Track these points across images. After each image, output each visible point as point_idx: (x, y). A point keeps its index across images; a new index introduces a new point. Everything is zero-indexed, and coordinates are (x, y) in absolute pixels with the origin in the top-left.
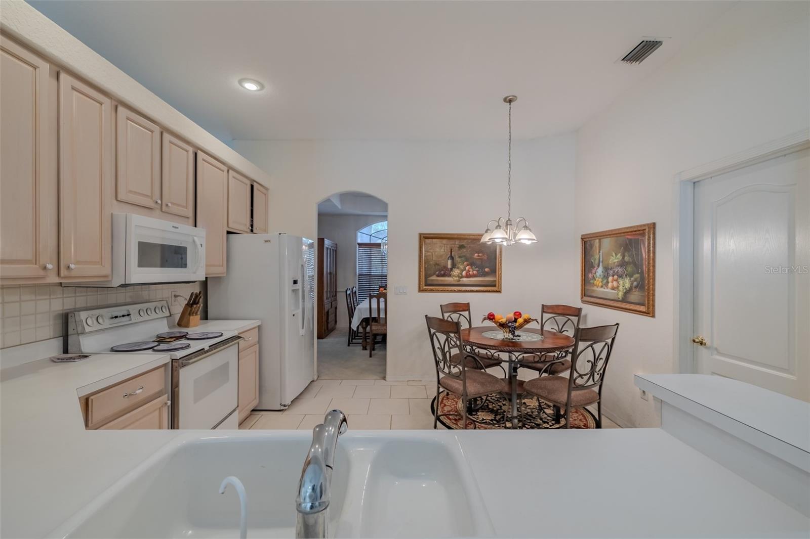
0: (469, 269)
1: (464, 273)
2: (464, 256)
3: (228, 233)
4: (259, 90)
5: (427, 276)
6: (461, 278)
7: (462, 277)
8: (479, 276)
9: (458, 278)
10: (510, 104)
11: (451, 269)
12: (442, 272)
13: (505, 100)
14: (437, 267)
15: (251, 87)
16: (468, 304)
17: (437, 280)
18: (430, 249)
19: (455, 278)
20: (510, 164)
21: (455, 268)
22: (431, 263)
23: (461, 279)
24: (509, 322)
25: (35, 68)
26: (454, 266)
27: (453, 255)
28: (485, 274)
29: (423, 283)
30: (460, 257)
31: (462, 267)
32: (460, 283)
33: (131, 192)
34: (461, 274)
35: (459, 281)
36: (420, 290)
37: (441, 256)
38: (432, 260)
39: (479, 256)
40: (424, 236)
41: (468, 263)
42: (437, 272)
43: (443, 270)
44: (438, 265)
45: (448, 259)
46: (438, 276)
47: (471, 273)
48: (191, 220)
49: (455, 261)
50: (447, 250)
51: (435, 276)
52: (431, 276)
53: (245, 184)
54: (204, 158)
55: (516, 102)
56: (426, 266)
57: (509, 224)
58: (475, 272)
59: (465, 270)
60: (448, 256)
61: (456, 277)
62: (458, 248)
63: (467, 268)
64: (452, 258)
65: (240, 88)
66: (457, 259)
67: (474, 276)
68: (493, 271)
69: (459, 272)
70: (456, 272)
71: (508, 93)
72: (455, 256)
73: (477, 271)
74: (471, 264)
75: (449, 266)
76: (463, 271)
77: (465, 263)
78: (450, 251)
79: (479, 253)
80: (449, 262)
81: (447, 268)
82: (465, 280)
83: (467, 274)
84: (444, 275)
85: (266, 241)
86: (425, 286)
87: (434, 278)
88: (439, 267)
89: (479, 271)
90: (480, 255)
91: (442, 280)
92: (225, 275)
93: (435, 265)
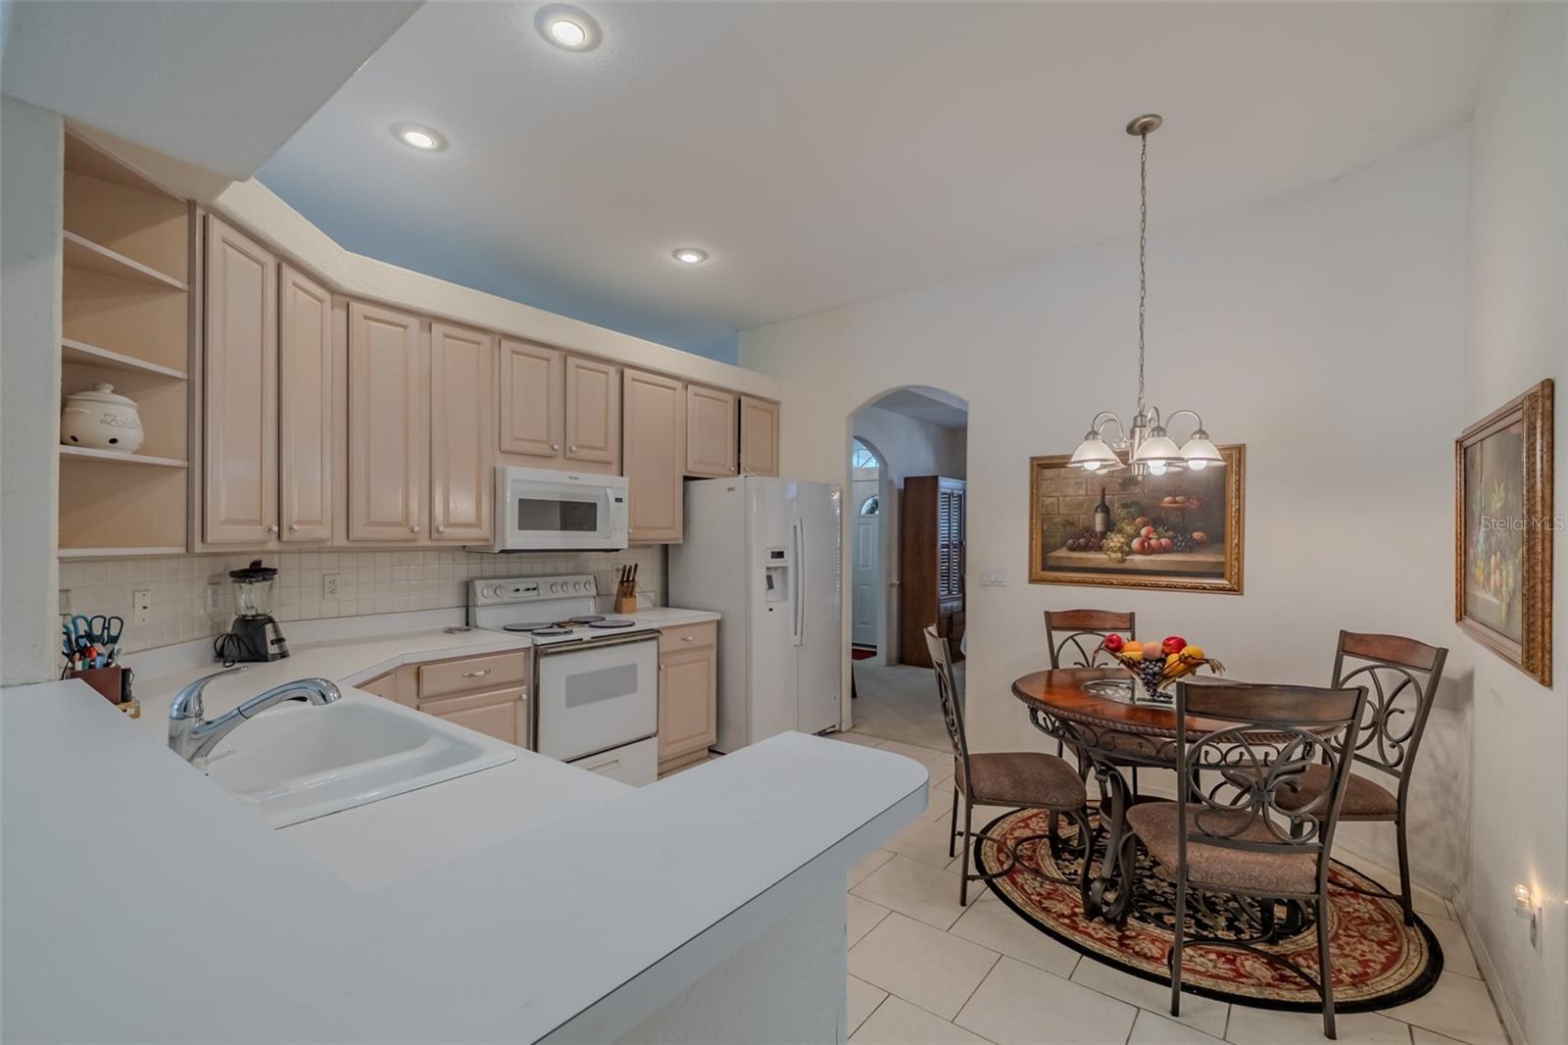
0: (1149, 532)
1: (1135, 543)
2: (1136, 503)
3: (687, 479)
4: (702, 261)
5: (1046, 549)
6: (1128, 554)
7: (1131, 552)
8: (1177, 551)
9: (1119, 555)
10: (1144, 138)
11: (1104, 535)
12: (1082, 541)
13: (1130, 129)
14: (1069, 529)
15: (689, 258)
16: (1132, 615)
17: (1070, 558)
18: (1054, 491)
19: (1113, 555)
20: (1143, 282)
21: (1111, 531)
22: (1056, 520)
23: (1128, 557)
24: (1146, 660)
25: (405, 327)
26: (1110, 526)
27: (1107, 503)
28: (1192, 547)
29: (1038, 566)
30: (1124, 506)
31: (1129, 529)
32: (1127, 565)
33: (518, 439)
34: (1129, 545)
35: (1123, 561)
36: (1032, 581)
37: (1080, 505)
38: (1059, 513)
39: (1175, 502)
40: (1040, 462)
41: (1145, 519)
42: (1070, 541)
43: (1083, 536)
44: (1072, 524)
45: (1096, 511)
46: (1072, 549)
47: (1153, 542)
48: (616, 466)
49: (1112, 516)
50: (1093, 491)
51: (1065, 548)
52: (1056, 548)
53: (723, 401)
54: (634, 377)
55: (1158, 130)
56: (1045, 528)
57: (1139, 424)
58: (1164, 541)
59: (1138, 535)
60: (1096, 504)
61: (1115, 552)
62: (1121, 484)
63: (1143, 532)
64: (1105, 508)
65: (677, 261)
66: (1117, 511)
67: (1162, 550)
68: (1217, 538)
69: (1123, 540)
70: (1115, 540)
71: (1137, 111)
72: (1112, 503)
73: (1169, 538)
74: (1156, 522)
75: (1099, 527)
76: (1131, 538)
77: (1138, 520)
78: (1099, 492)
79: (1174, 497)
80: (1099, 518)
81: (1094, 531)
82: (1138, 560)
83: (1142, 544)
84: (1086, 548)
85: (730, 489)
86: (1043, 569)
87: (1062, 553)
88: (1073, 529)
89: (1176, 537)
90: (1178, 499)
91: (1081, 559)
92: (681, 542)
93: (1064, 526)
